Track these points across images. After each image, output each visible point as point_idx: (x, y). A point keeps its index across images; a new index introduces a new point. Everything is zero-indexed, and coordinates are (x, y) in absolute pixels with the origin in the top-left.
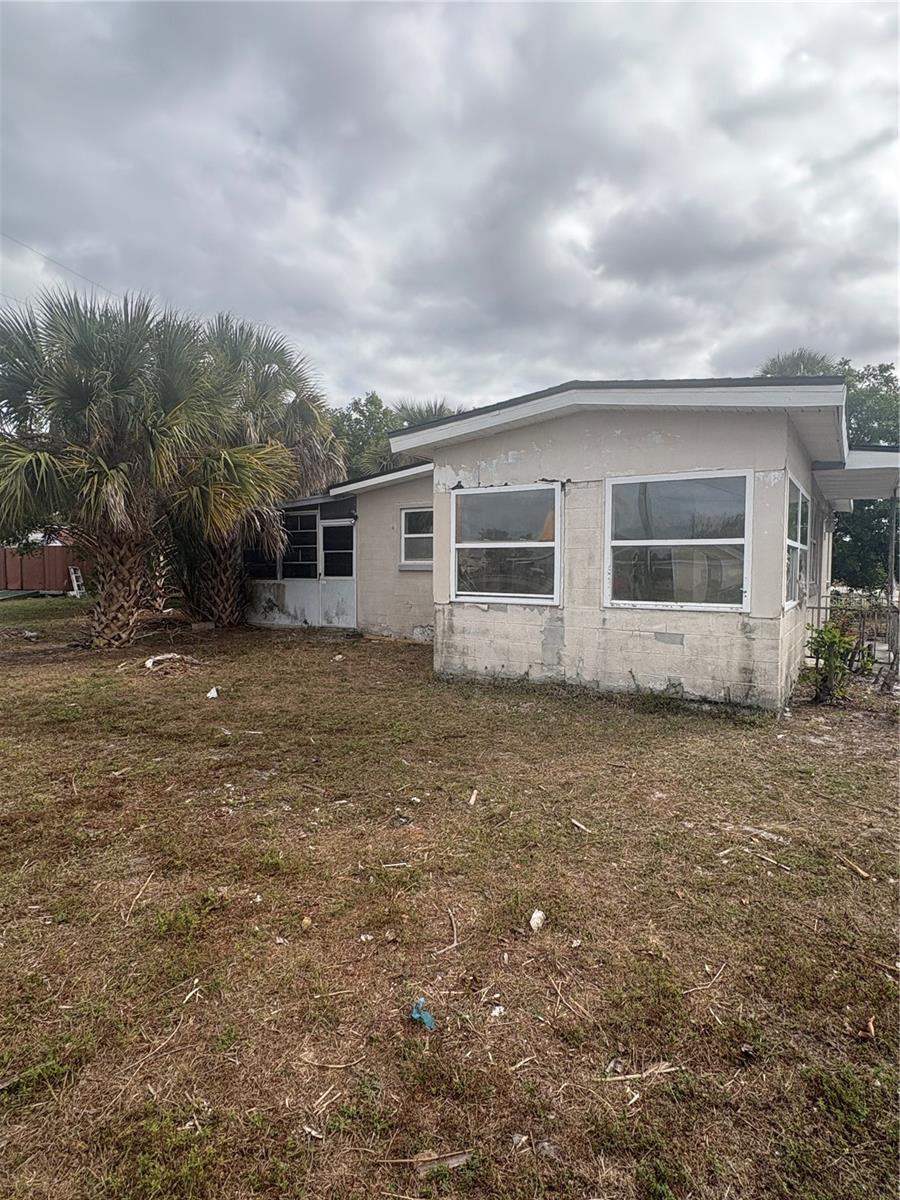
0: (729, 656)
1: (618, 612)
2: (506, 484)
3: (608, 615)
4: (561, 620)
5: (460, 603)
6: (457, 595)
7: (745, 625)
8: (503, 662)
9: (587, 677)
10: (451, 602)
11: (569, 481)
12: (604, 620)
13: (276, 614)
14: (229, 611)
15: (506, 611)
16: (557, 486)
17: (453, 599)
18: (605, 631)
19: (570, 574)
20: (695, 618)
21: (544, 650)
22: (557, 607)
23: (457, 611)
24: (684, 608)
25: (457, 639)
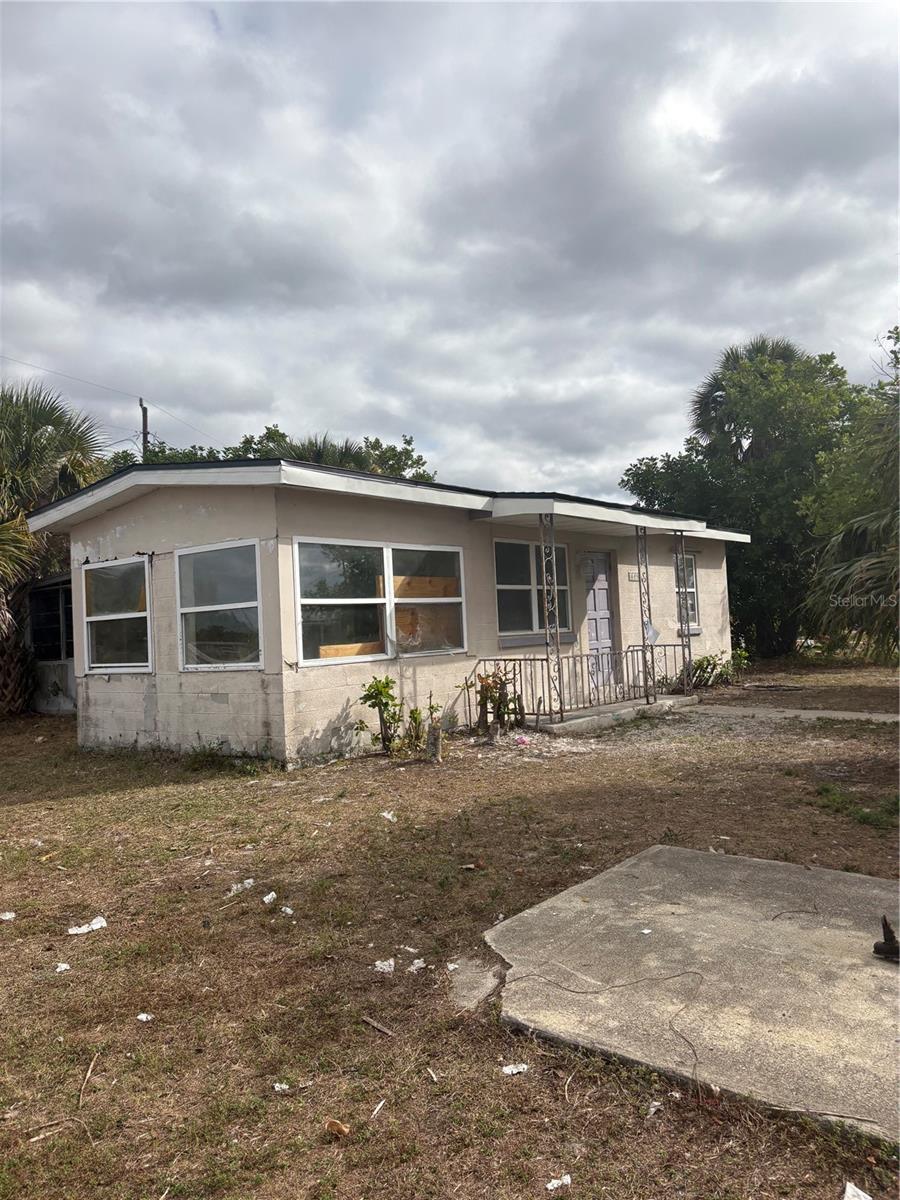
0: (256, 711)
1: (190, 675)
2: (116, 559)
3: (184, 678)
4: (154, 686)
5: (93, 675)
6: (91, 668)
7: (263, 681)
8: (121, 732)
9: (173, 741)
10: (86, 675)
11: (153, 553)
12: (181, 685)
13: (61, 699)
14: (9, 697)
15: (120, 680)
16: (145, 558)
17: (87, 672)
18: (181, 694)
19: (158, 641)
20: (233, 678)
21: (146, 717)
22: (150, 674)
23: (92, 683)
24: (227, 669)
25: (91, 710)
